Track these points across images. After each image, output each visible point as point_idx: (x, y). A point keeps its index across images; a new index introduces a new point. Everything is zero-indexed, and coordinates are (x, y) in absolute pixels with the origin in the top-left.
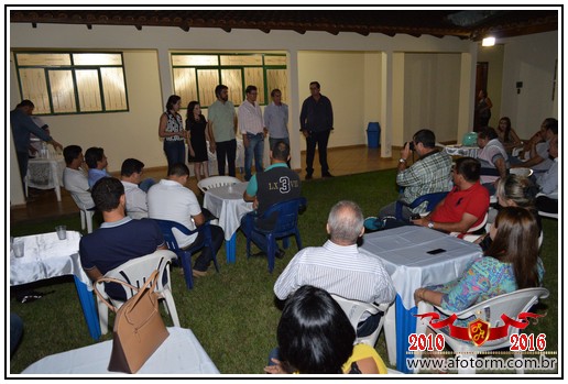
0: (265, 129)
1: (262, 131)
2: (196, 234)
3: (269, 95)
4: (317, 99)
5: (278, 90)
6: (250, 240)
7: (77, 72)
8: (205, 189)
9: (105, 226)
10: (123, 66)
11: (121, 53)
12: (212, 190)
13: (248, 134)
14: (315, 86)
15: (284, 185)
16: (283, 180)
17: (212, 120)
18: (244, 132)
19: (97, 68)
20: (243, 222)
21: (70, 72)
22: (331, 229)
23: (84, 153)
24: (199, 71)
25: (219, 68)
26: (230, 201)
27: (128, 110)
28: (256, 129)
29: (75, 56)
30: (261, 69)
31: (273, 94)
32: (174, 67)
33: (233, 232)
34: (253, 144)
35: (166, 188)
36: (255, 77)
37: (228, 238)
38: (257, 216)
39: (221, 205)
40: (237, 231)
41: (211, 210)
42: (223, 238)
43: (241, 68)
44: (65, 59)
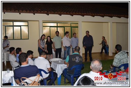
0: (71, 45)
1: (70, 46)
2: (49, 74)
3: (72, 34)
4: (88, 36)
5: (75, 33)
6: (66, 78)
7: (14, 27)
8: (52, 62)
9: (22, 66)
10: (28, 26)
11: (28, 22)
12: (54, 62)
13: (66, 46)
14: (88, 32)
15: (77, 60)
16: (77, 58)
17: (54, 42)
18: (64, 46)
19: (20, 26)
20: (63, 72)
21: (12, 27)
22: (92, 68)
23: (15, 49)
24: (51, 28)
25: (57, 27)
26: (59, 65)
27: (28, 39)
28: (68, 45)
29: (14, 23)
30: (70, 28)
31: (73, 34)
32: (43, 26)
33: (60, 75)
34: (67, 49)
35: (40, 59)
36: (68, 29)
37: (58, 76)
38: (68, 69)
39: (57, 66)
40: (61, 74)
41: (53, 68)
42: (57, 77)
43: (64, 27)
44: (11, 23)
